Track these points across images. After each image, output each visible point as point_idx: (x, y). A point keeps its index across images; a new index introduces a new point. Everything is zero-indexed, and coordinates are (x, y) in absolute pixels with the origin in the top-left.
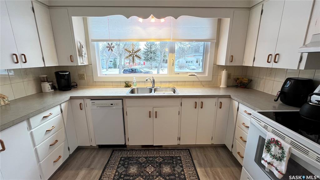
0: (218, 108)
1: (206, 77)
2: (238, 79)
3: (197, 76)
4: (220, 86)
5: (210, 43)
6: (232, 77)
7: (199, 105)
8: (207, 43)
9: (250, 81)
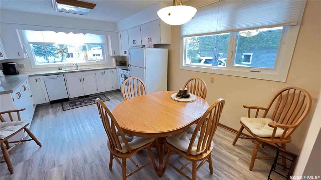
0: (112, 73)
1: (105, 62)
2: (121, 62)
3: (101, 61)
5: (104, 45)
6: (118, 61)
7: (103, 73)
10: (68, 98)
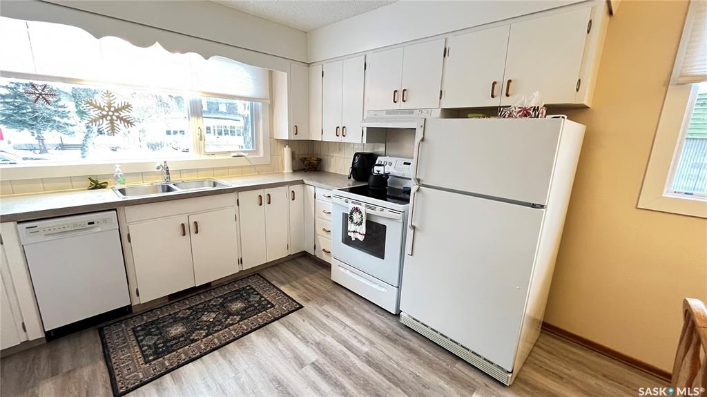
0: (291, 199)
1: (261, 158)
2: (305, 159)
3: (248, 157)
4: (284, 172)
5: (260, 104)
6: (297, 157)
7: (265, 200)
8: (255, 105)
9: (320, 161)
10: (130, 306)
